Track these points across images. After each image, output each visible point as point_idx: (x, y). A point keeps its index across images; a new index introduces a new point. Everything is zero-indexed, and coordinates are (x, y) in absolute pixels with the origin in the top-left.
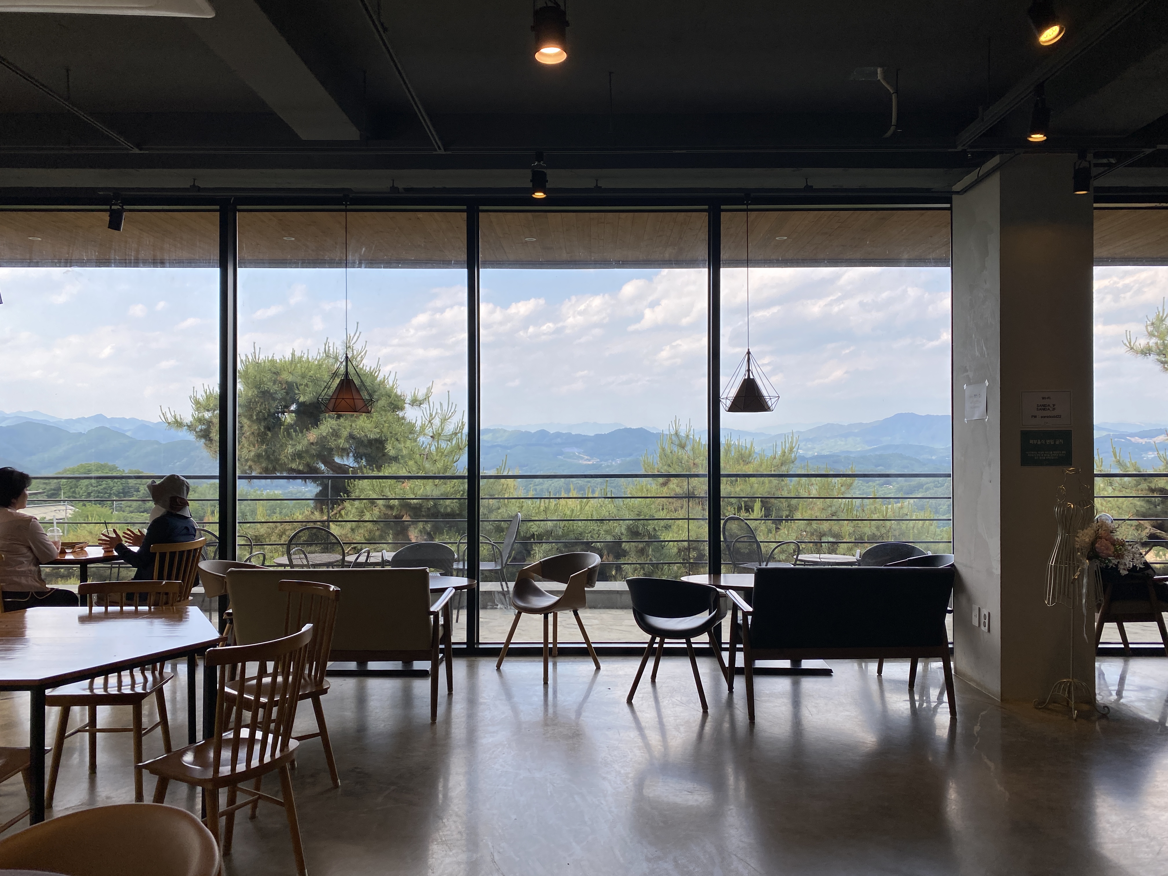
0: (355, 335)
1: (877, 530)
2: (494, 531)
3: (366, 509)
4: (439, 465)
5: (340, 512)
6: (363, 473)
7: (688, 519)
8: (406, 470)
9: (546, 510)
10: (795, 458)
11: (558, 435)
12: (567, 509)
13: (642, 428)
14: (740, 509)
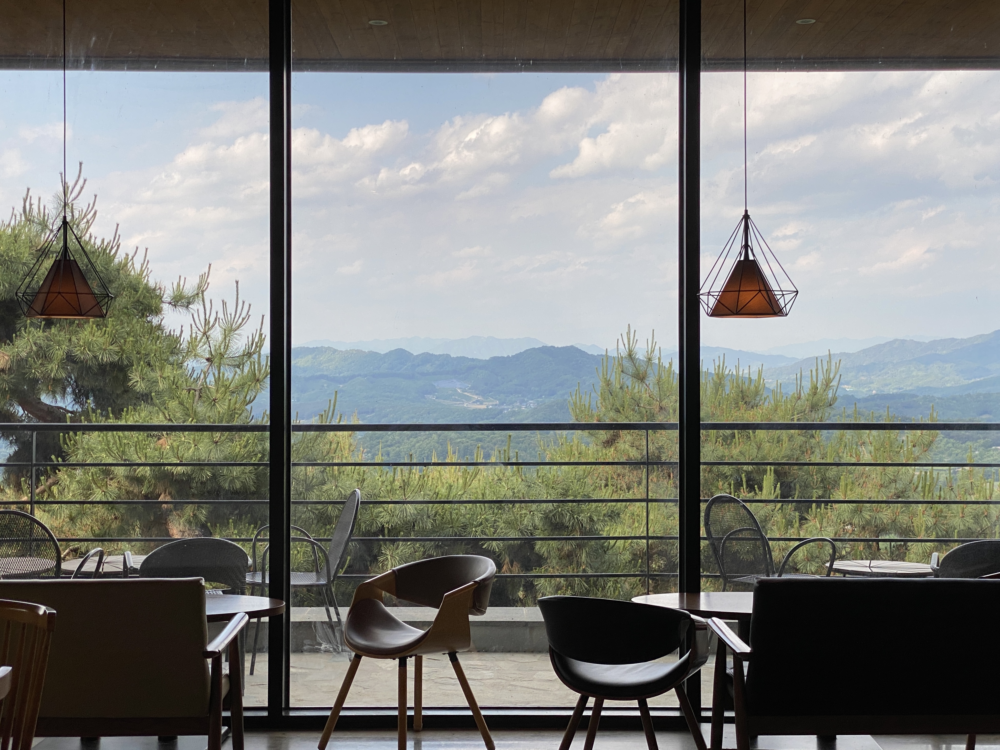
0: (76, 184)
1: (975, 523)
2: (315, 522)
3: (95, 484)
4: (222, 408)
5: (50, 488)
6: (90, 421)
7: (647, 501)
8: (166, 417)
9: (405, 485)
10: (835, 399)
11: (427, 358)
12: (440, 485)
13: (572, 346)
14: (738, 485)
